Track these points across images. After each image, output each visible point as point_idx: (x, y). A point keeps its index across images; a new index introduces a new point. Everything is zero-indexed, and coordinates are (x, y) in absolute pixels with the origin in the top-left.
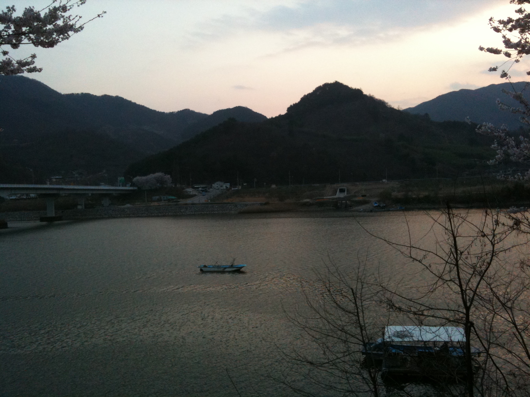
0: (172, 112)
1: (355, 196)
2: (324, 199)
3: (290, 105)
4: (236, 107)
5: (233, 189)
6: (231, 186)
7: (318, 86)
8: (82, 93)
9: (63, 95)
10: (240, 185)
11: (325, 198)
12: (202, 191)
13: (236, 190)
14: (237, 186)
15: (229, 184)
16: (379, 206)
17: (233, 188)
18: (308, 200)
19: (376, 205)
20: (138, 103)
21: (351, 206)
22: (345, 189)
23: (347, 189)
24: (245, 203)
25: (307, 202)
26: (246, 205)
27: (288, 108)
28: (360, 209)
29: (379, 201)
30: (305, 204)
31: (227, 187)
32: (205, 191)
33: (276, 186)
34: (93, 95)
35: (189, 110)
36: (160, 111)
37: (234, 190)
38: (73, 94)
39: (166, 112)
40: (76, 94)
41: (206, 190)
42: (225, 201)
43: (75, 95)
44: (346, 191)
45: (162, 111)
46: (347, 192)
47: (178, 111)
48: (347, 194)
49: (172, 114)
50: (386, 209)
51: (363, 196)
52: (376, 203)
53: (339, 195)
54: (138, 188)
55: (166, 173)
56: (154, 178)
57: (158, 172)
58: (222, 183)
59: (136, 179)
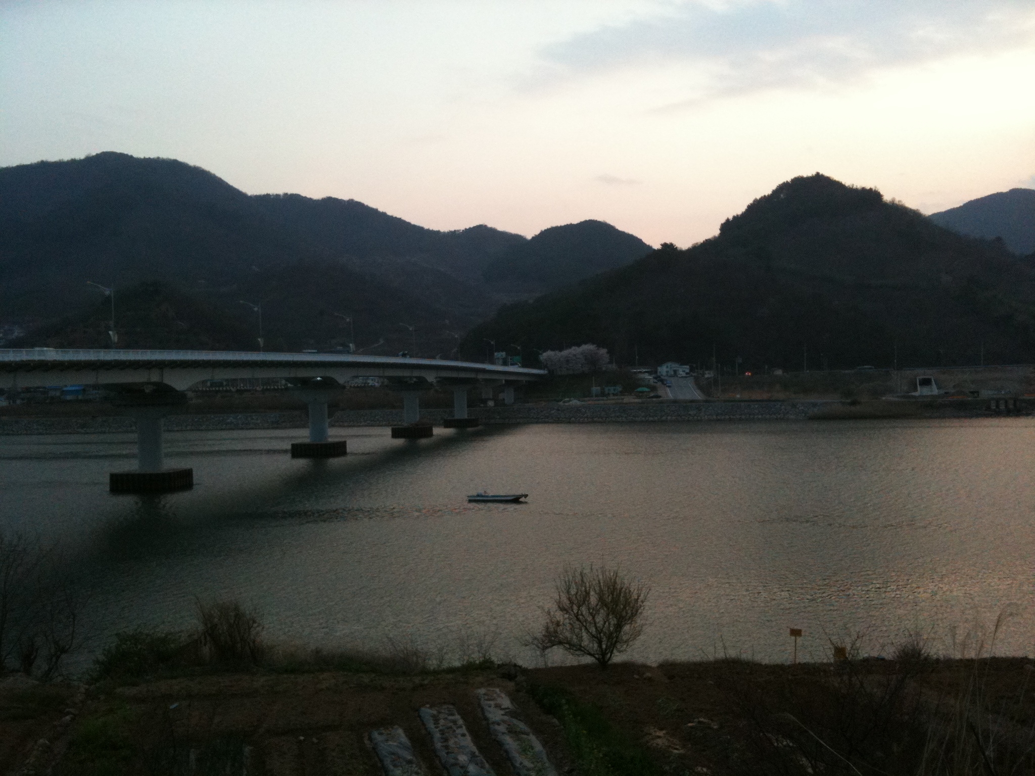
0: (455, 231)
3: (726, 218)
4: (586, 222)
6: (691, 370)
7: (781, 182)
8: (286, 194)
9: (251, 197)
15: (688, 367)
20: (389, 213)
23: (934, 380)
27: (722, 224)
34: (305, 197)
35: (486, 226)
36: (431, 229)
38: (268, 195)
39: (442, 230)
40: (273, 195)
43: (272, 197)
45: (436, 229)
47: (466, 229)
49: (453, 235)
53: (924, 391)
54: (549, 371)
55: (600, 345)
56: (582, 354)
57: (586, 343)
58: (677, 365)
59: (546, 355)
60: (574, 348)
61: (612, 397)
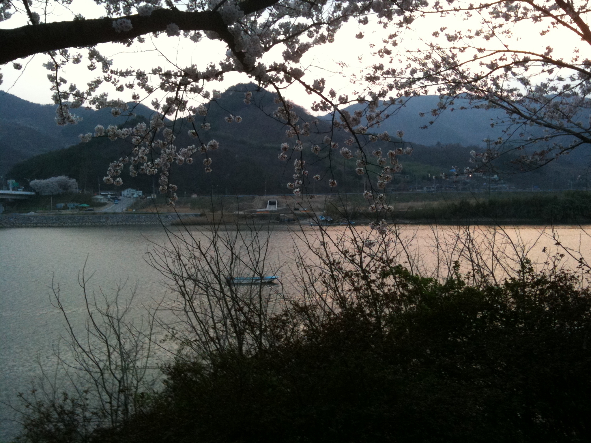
5: (147, 197)
10: (154, 193)
12: (113, 199)
13: (152, 199)
14: (152, 195)
15: (141, 192)
16: (326, 220)
19: (322, 219)
22: (275, 201)
29: (324, 215)
31: (140, 196)
33: (198, 196)
37: (149, 199)
39: (41, 104)
41: (116, 197)
44: (277, 204)
45: (37, 102)
48: (278, 207)
49: (48, 106)
50: (335, 224)
53: (269, 208)
54: (37, 193)
55: (70, 177)
56: (57, 182)
57: (61, 175)
58: (134, 190)
59: (34, 182)
60: (52, 178)
61: (70, 210)
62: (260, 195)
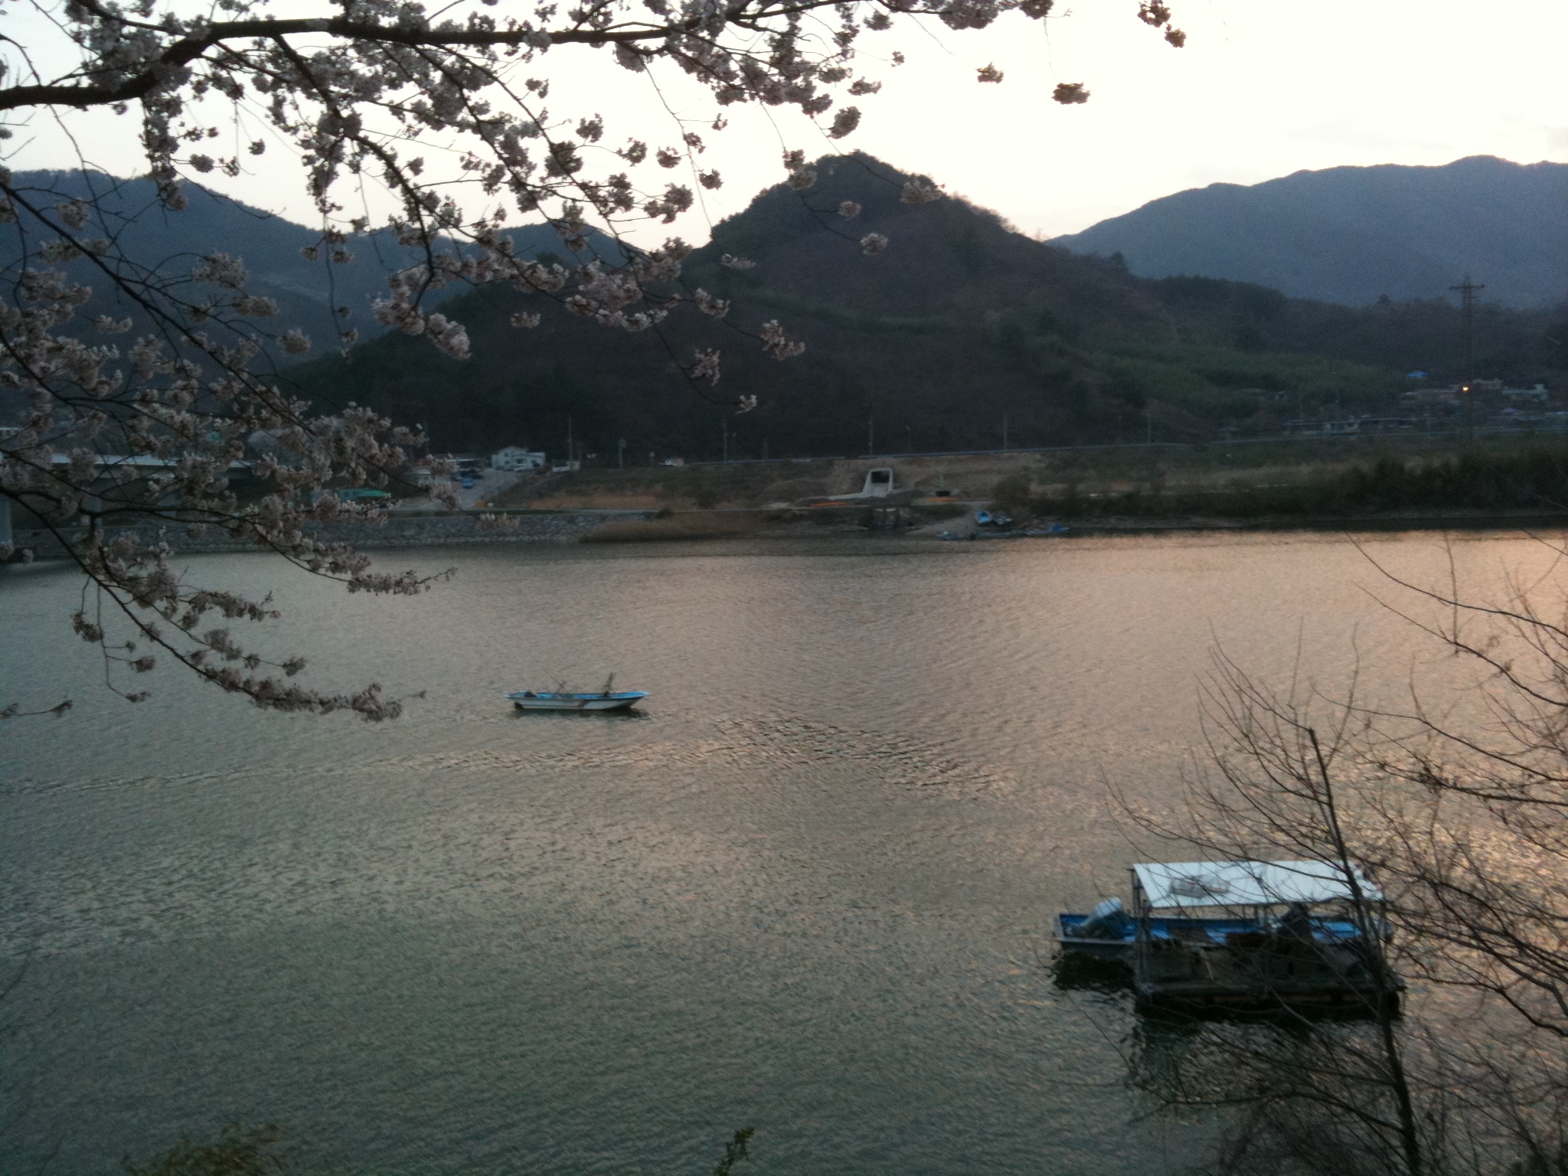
1: (920, 495)
2: (828, 501)
5: (555, 469)
6: (548, 459)
8: (75, 171)
10: (576, 458)
11: (832, 498)
12: (464, 474)
13: (565, 472)
14: (568, 463)
15: (542, 454)
16: (993, 523)
17: (557, 466)
18: (783, 505)
19: (983, 520)
21: (911, 524)
22: (888, 473)
23: (894, 474)
24: (598, 511)
25: (785, 511)
26: (603, 518)
28: (941, 533)
29: (991, 509)
30: (777, 518)
31: (536, 465)
32: (471, 473)
33: (686, 462)
34: (109, 175)
37: (559, 473)
41: (473, 471)
42: (537, 505)
44: (891, 479)
46: (895, 480)
48: (895, 488)
50: (1014, 532)
51: (941, 494)
52: (984, 515)
53: (871, 491)
62: (848, 457)
